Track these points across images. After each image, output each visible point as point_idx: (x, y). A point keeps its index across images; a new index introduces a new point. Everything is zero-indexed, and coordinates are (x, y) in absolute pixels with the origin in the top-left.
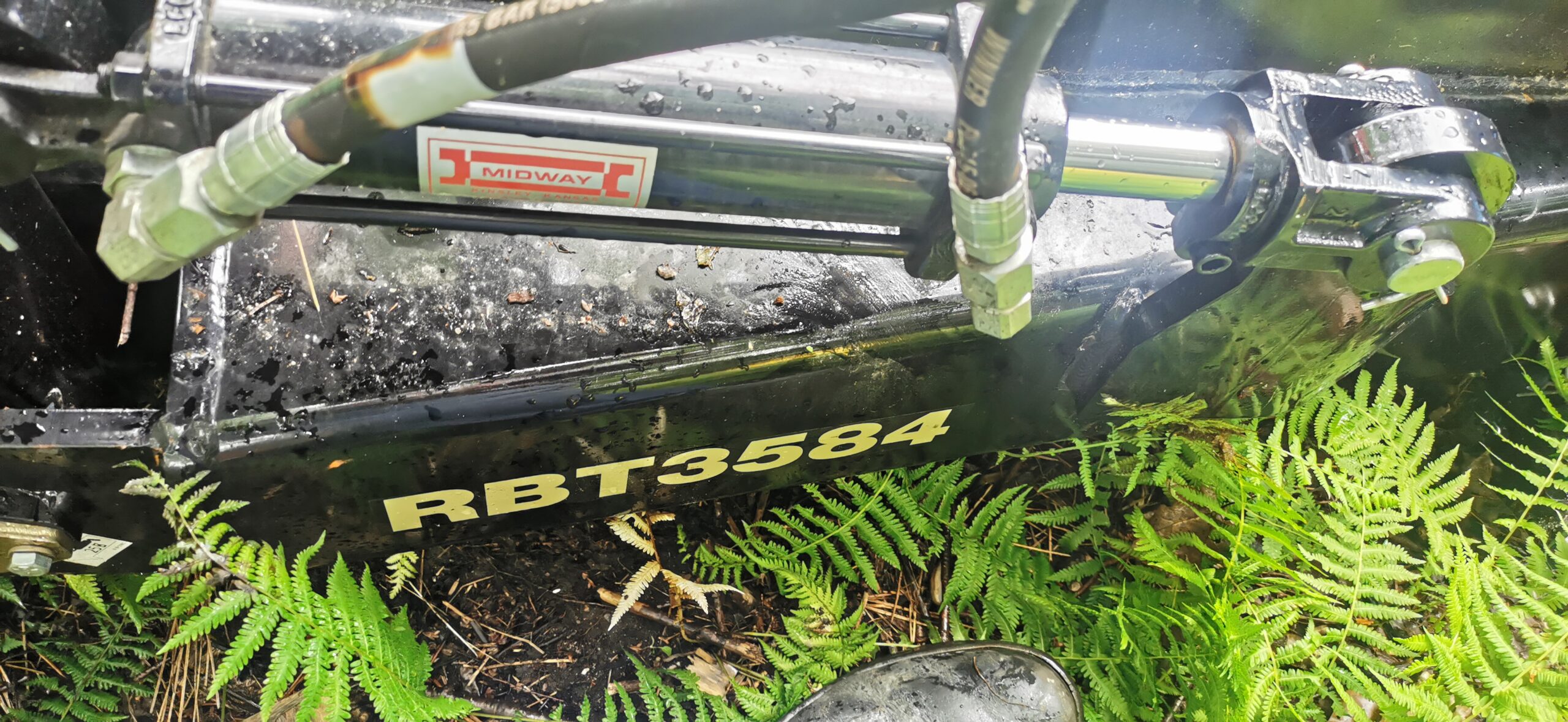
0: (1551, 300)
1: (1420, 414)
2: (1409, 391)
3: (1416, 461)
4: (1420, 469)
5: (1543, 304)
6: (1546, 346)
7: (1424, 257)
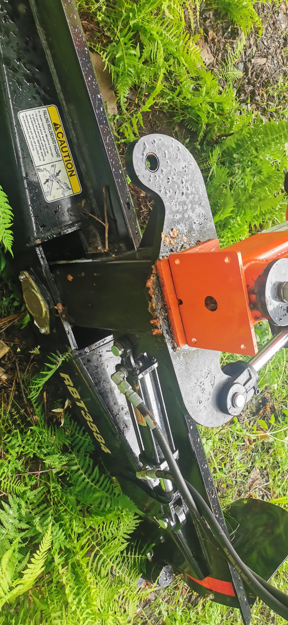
0: (162, 542)
1: (135, 528)
2: (138, 525)
3: (126, 532)
4: (125, 533)
5: (161, 540)
6: (154, 545)
7: (164, 523)
